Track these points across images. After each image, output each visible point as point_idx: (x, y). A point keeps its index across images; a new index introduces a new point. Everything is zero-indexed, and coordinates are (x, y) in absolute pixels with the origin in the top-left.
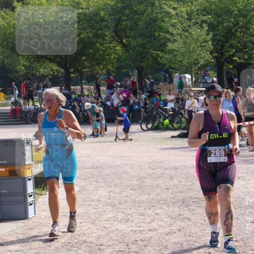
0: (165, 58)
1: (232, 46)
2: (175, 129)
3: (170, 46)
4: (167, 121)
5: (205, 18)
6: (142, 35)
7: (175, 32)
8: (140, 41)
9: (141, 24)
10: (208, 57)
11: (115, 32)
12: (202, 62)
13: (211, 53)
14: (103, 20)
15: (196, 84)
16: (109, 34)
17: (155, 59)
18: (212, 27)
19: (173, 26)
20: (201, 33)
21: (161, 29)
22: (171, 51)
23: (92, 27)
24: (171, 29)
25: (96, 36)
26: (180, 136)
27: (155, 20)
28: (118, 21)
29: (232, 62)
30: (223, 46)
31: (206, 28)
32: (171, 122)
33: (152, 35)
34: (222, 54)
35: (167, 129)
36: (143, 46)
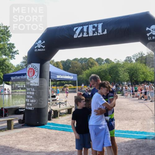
0: (119, 79)
1: (134, 77)
2: (121, 94)
3: (120, 76)
4: (119, 92)
5: (127, 71)
6: (115, 74)
7: (121, 74)
8: (114, 75)
9: (115, 72)
10: (128, 79)
11: (109, 74)
12: (127, 80)
13: (129, 78)
14: (107, 71)
15: (127, 84)
16: (108, 74)
17: (118, 79)
18: (129, 73)
19: (121, 72)
20: (127, 74)
21: (119, 73)
22: (121, 77)
23: (105, 73)
24: (120, 73)
25: (105, 74)
26: (122, 95)
27: (117, 71)
28: (110, 72)
29: (134, 80)
30: (132, 77)
31: (128, 73)
32: (120, 92)
33: (117, 74)
34: (131, 78)
35: (119, 94)
36: (115, 77)
